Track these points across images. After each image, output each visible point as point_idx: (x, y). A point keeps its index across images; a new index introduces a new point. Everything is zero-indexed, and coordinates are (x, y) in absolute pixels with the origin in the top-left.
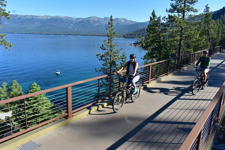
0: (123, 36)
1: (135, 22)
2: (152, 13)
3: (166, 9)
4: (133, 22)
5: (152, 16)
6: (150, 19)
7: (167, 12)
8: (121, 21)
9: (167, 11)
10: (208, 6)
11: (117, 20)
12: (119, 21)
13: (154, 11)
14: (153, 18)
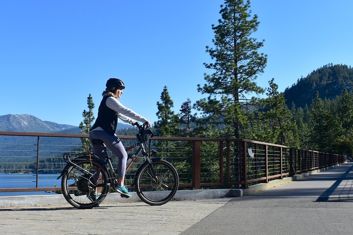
0: (30, 167)
1: (64, 126)
2: (163, 94)
3: (198, 85)
4: (58, 126)
5: (161, 102)
6: (159, 108)
7: (200, 93)
8: (19, 123)
9: (199, 89)
10: (274, 82)
11: (8, 120)
12: (14, 124)
13: (165, 90)
14: (164, 105)
